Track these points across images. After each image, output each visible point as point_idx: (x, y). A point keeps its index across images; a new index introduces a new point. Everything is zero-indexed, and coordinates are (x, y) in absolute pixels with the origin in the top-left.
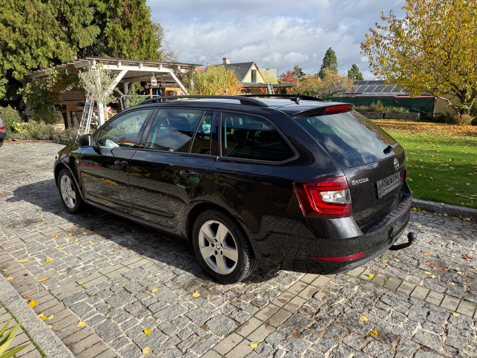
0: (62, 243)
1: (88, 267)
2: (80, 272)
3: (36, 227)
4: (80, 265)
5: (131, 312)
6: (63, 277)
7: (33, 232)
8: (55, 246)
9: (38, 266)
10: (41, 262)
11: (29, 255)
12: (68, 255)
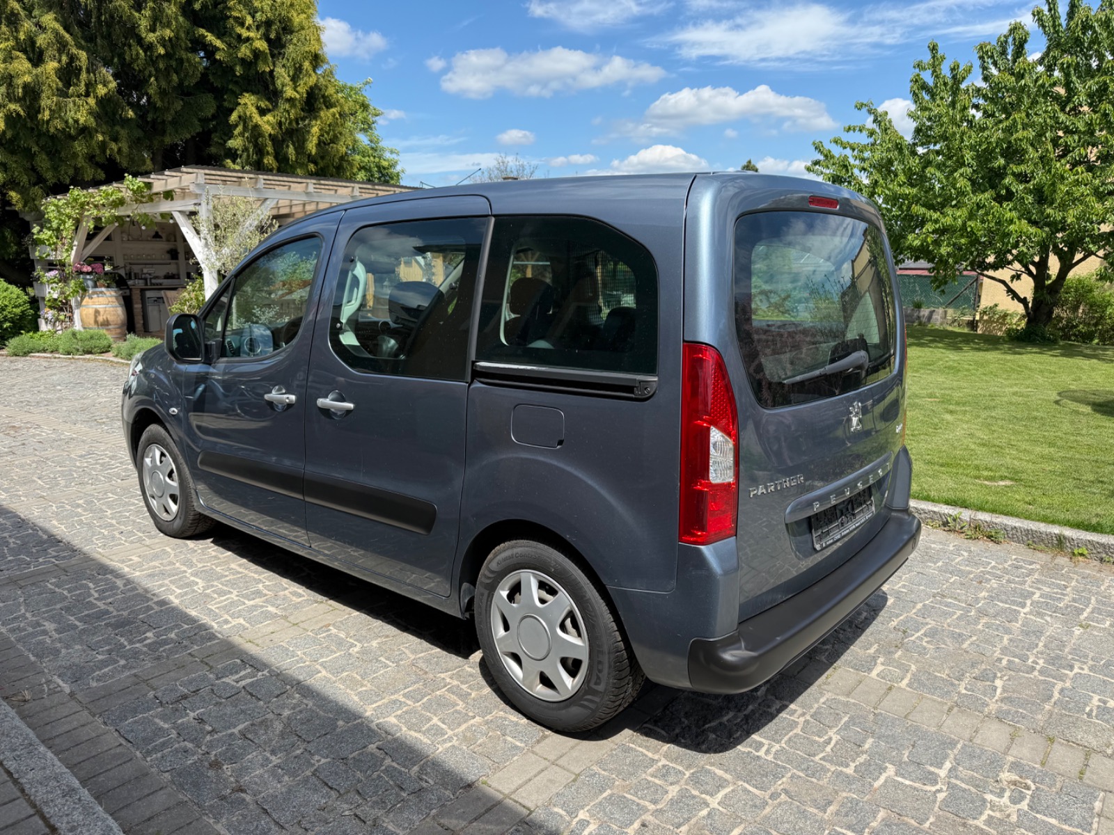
0: (107, 590)
1: (165, 642)
2: (145, 653)
3: (47, 554)
4: (146, 638)
5: (256, 741)
6: (104, 664)
7: (41, 564)
8: (91, 595)
9: (48, 641)
10: (55, 630)
11: (28, 615)
12: (119, 616)
